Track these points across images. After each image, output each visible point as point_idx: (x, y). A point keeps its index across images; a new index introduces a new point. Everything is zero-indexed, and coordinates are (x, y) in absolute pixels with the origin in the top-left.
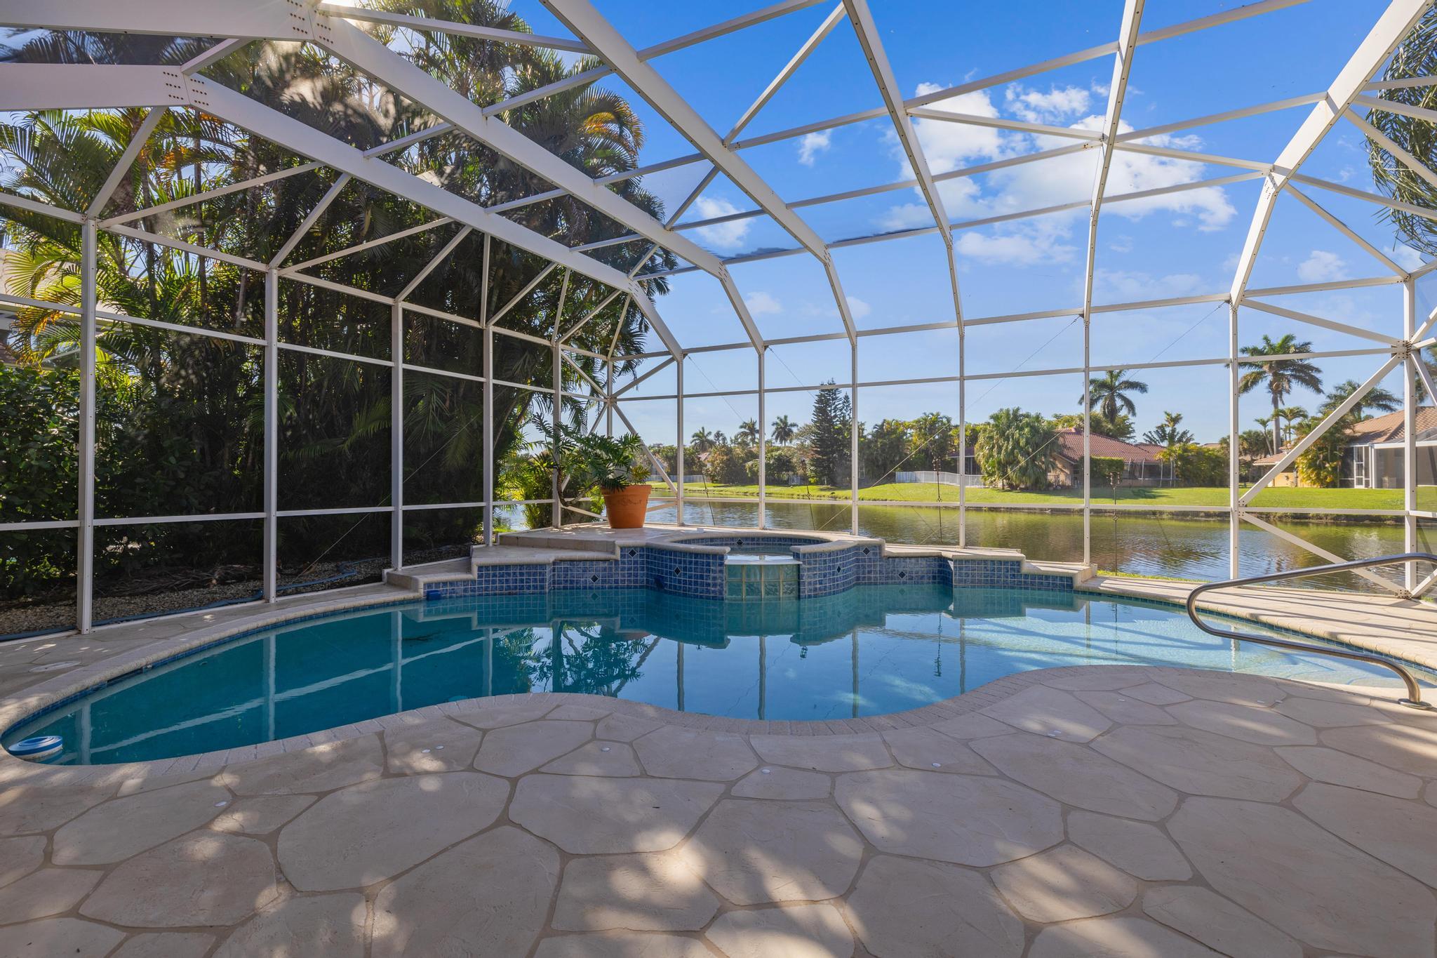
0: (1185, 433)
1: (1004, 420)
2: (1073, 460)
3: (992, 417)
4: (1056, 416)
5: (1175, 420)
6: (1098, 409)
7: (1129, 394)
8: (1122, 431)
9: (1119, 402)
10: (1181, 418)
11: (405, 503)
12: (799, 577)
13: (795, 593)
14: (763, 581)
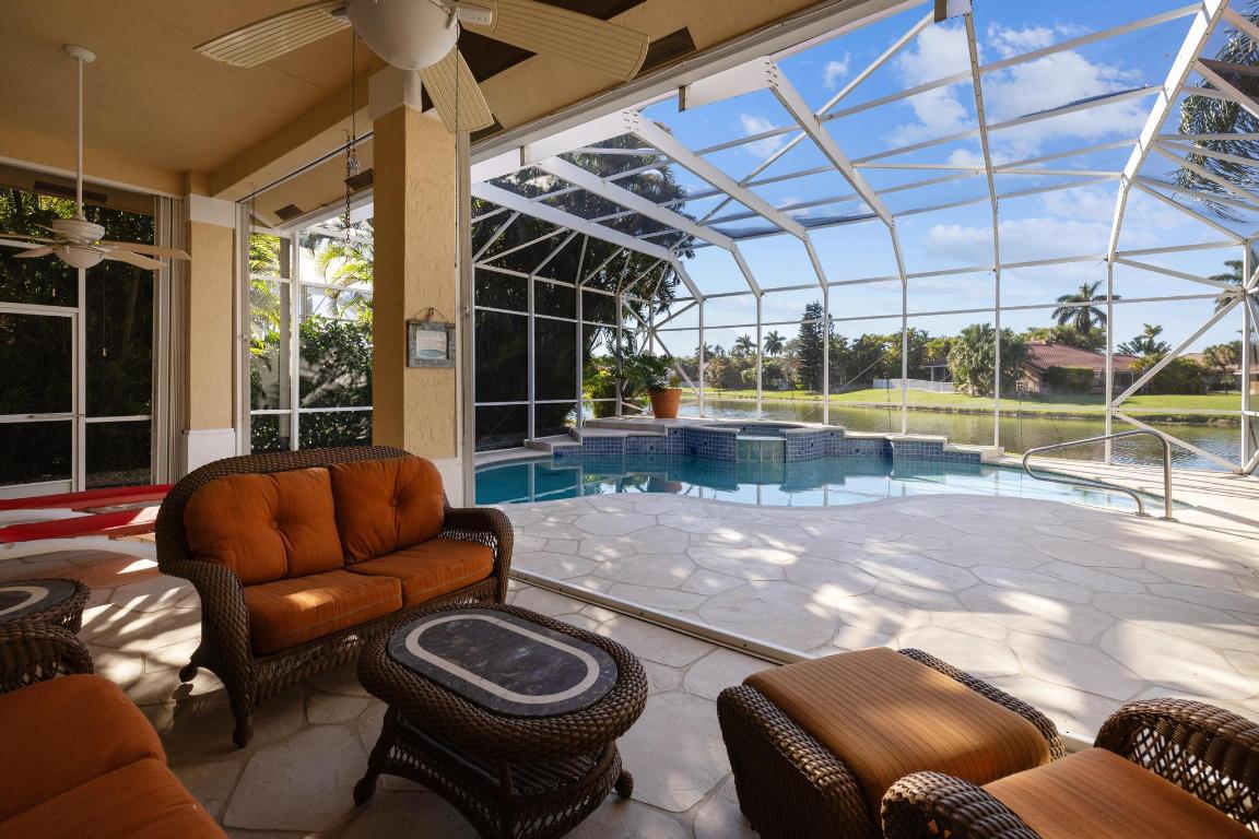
0: (1161, 344)
1: (974, 335)
2: (1043, 369)
3: (963, 332)
4: (1030, 329)
5: (1156, 331)
6: (1071, 322)
7: (1103, 308)
8: (1095, 343)
9: (1092, 316)
10: (1161, 330)
11: (536, 399)
12: (785, 449)
13: (782, 460)
14: (762, 451)
